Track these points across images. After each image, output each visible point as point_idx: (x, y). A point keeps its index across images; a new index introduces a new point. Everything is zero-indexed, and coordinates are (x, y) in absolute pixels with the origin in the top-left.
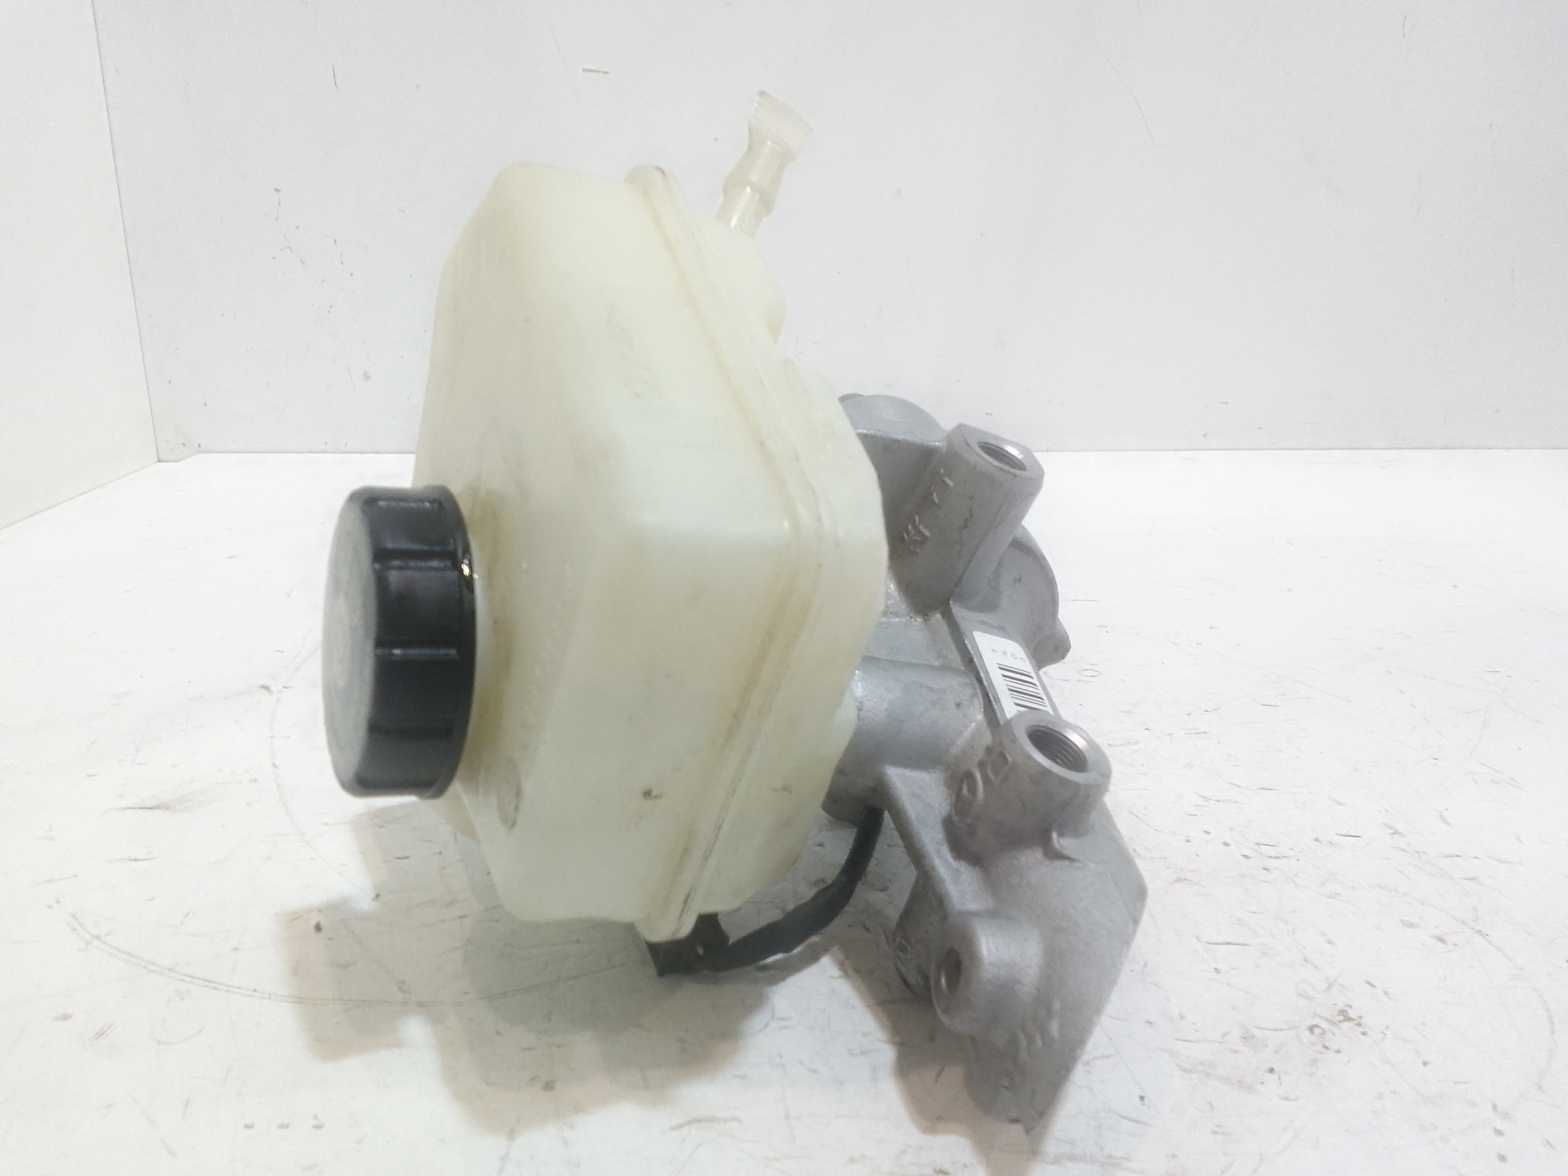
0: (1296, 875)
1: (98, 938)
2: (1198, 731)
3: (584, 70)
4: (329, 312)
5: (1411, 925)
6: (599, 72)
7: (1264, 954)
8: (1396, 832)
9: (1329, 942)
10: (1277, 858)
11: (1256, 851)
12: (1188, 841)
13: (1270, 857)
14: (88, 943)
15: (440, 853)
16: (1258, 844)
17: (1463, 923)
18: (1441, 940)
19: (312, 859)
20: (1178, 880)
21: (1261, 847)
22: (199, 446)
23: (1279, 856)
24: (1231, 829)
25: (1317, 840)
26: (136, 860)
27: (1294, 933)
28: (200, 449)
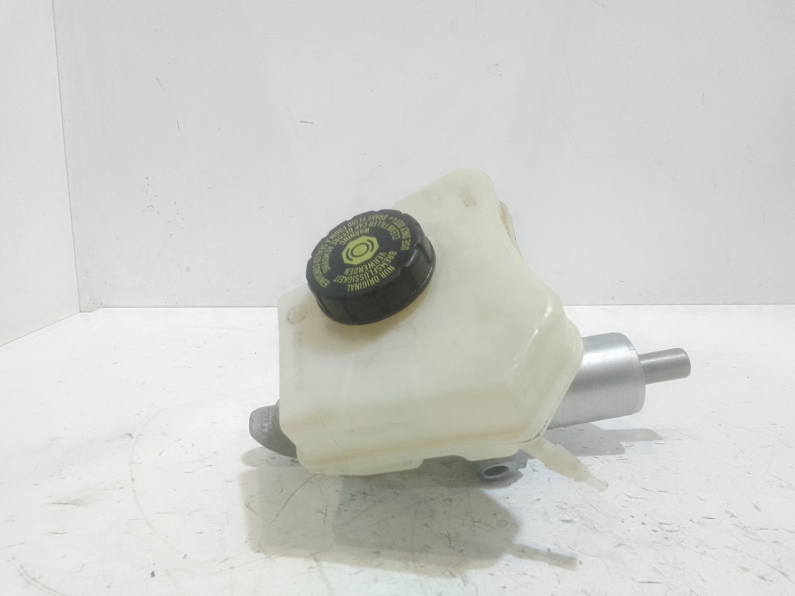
0: (682, 541)
1: (34, 579)
2: (623, 458)
3: (301, 122)
4: (171, 237)
5: (746, 570)
6: (308, 122)
7: (669, 588)
8: (733, 516)
9: (703, 581)
10: (671, 531)
11: (660, 527)
12: (623, 522)
13: (668, 531)
14: (29, 583)
15: (220, 530)
16: (661, 524)
17: (774, 568)
18: (762, 578)
19: (151, 533)
20: (620, 545)
21: (662, 525)
22: (101, 304)
23: (672, 530)
24: (645, 515)
25: (691, 521)
26: (57, 533)
27: (684, 575)
28: (102, 306)
